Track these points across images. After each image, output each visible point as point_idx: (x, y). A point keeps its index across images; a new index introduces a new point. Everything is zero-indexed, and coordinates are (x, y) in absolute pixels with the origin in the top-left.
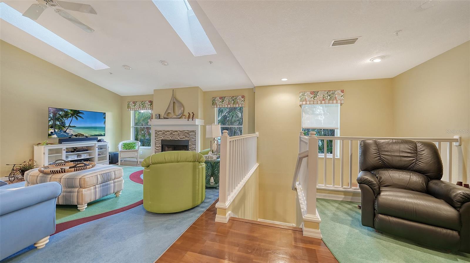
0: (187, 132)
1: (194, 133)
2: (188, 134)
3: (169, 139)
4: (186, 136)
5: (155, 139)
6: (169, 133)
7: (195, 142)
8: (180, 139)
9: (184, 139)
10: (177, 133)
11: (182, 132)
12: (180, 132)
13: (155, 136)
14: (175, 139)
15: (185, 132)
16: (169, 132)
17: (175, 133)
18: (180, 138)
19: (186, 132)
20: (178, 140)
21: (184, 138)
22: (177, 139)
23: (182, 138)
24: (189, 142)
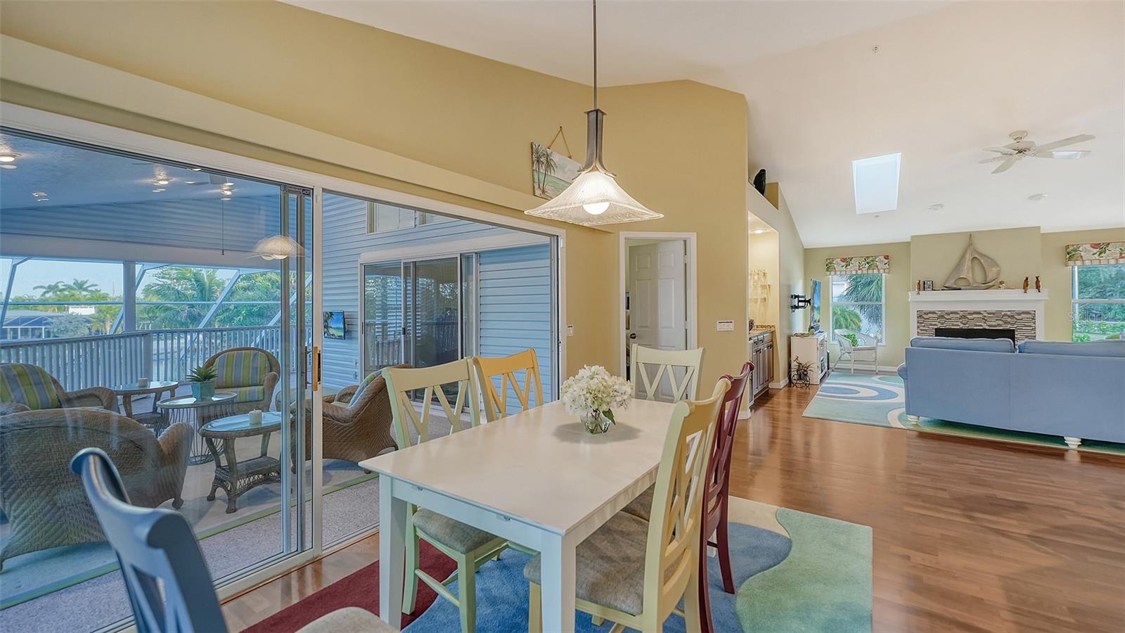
0: (1009, 313)
1: (1029, 316)
2: (1012, 317)
3: (958, 327)
4: (1006, 323)
5: (918, 327)
6: (958, 316)
7: (1035, 333)
8: (987, 328)
9: (1001, 328)
10: (981, 316)
11: (994, 314)
12: (989, 313)
13: (918, 322)
14: (975, 328)
15: (1003, 313)
16: (958, 313)
17: (974, 316)
18: (989, 326)
19: (1005, 315)
20: (985, 329)
21: (999, 325)
22: (981, 328)
23: (995, 326)
24: (1016, 333)
